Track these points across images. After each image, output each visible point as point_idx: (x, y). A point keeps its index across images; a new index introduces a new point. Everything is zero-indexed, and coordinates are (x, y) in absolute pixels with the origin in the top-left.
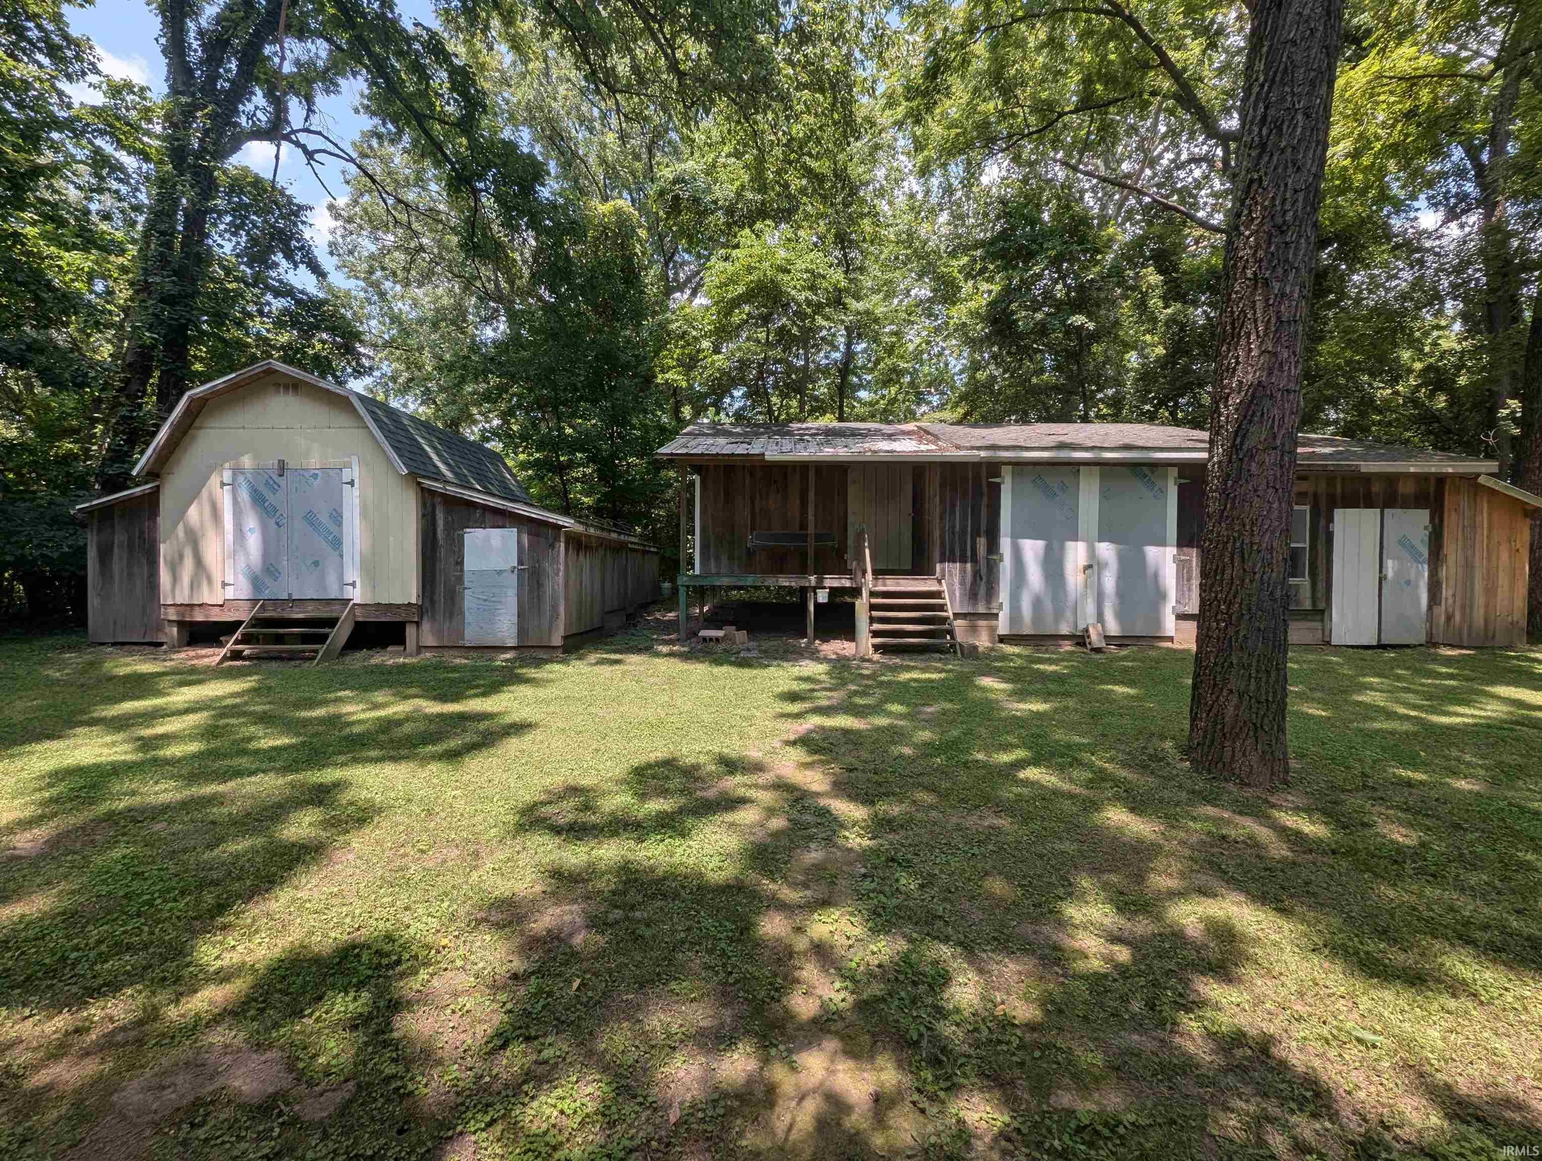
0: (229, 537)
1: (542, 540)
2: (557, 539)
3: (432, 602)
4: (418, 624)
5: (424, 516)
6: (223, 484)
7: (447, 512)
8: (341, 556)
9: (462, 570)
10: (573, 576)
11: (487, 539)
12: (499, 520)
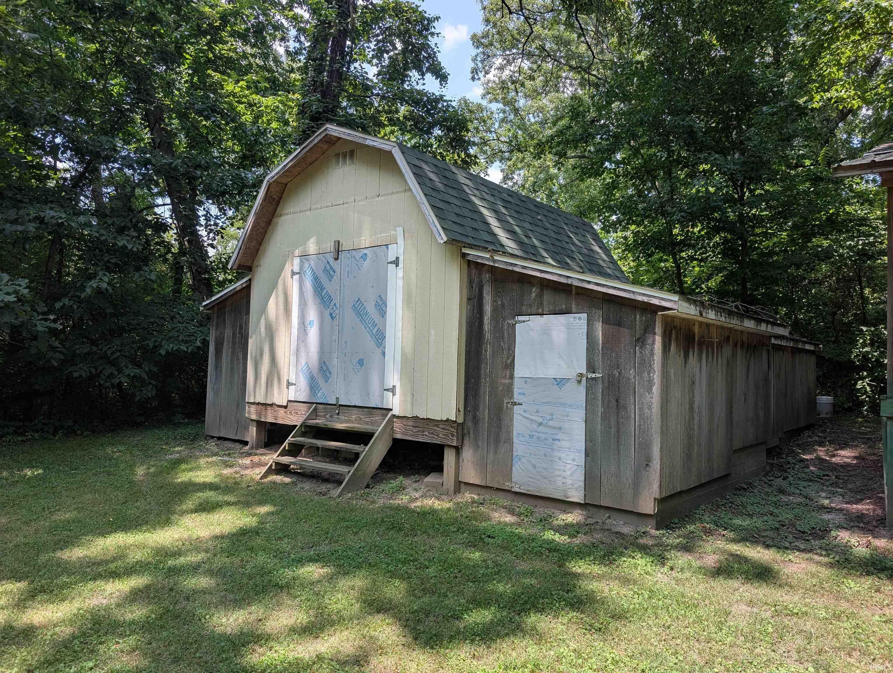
0: (295, 331)
1: (625, 332)
2: (649, 329)
3: (476, 420)
4: (458, 450)
5: (469, 299)
6: (293, 273)
7: (497, 293)
8: (384, 354)
9: (512, 377)
10: (676, 393)
11: (546, 332)
12: (562, 302)
